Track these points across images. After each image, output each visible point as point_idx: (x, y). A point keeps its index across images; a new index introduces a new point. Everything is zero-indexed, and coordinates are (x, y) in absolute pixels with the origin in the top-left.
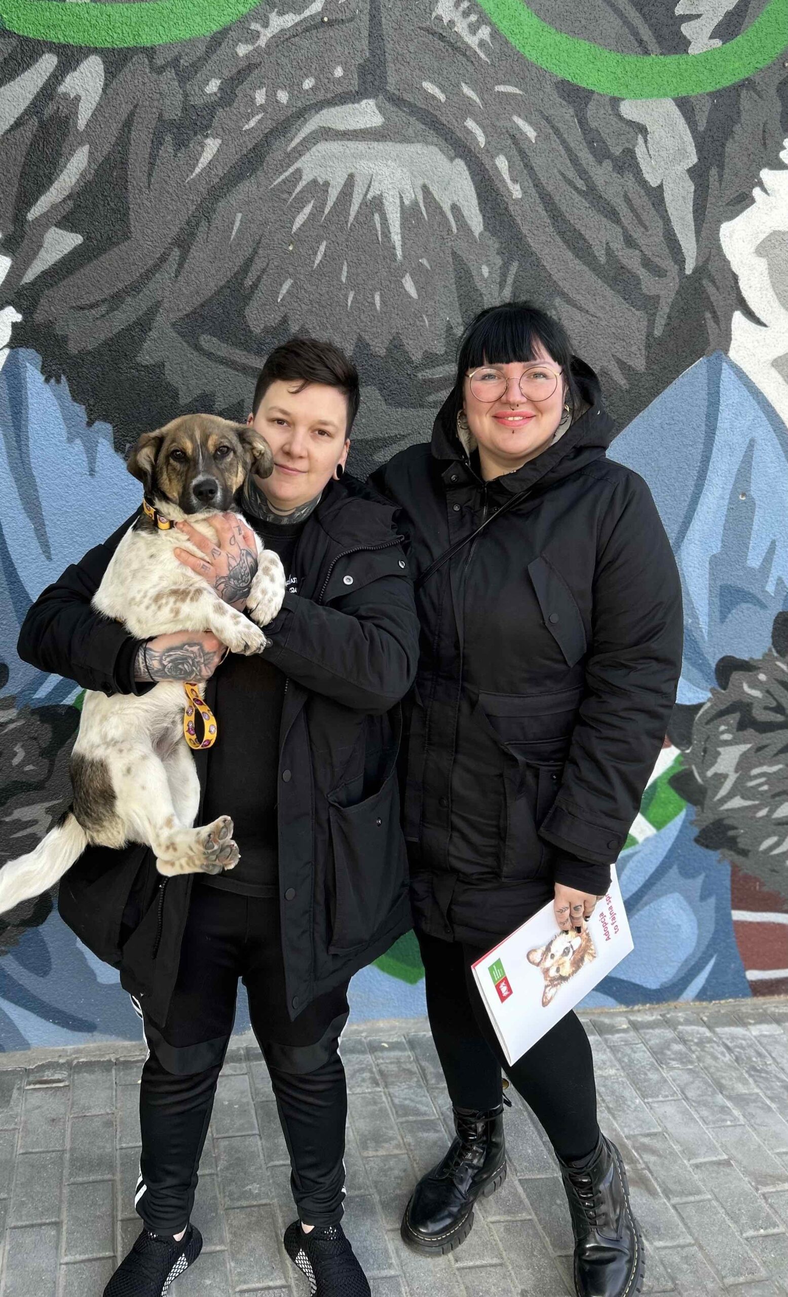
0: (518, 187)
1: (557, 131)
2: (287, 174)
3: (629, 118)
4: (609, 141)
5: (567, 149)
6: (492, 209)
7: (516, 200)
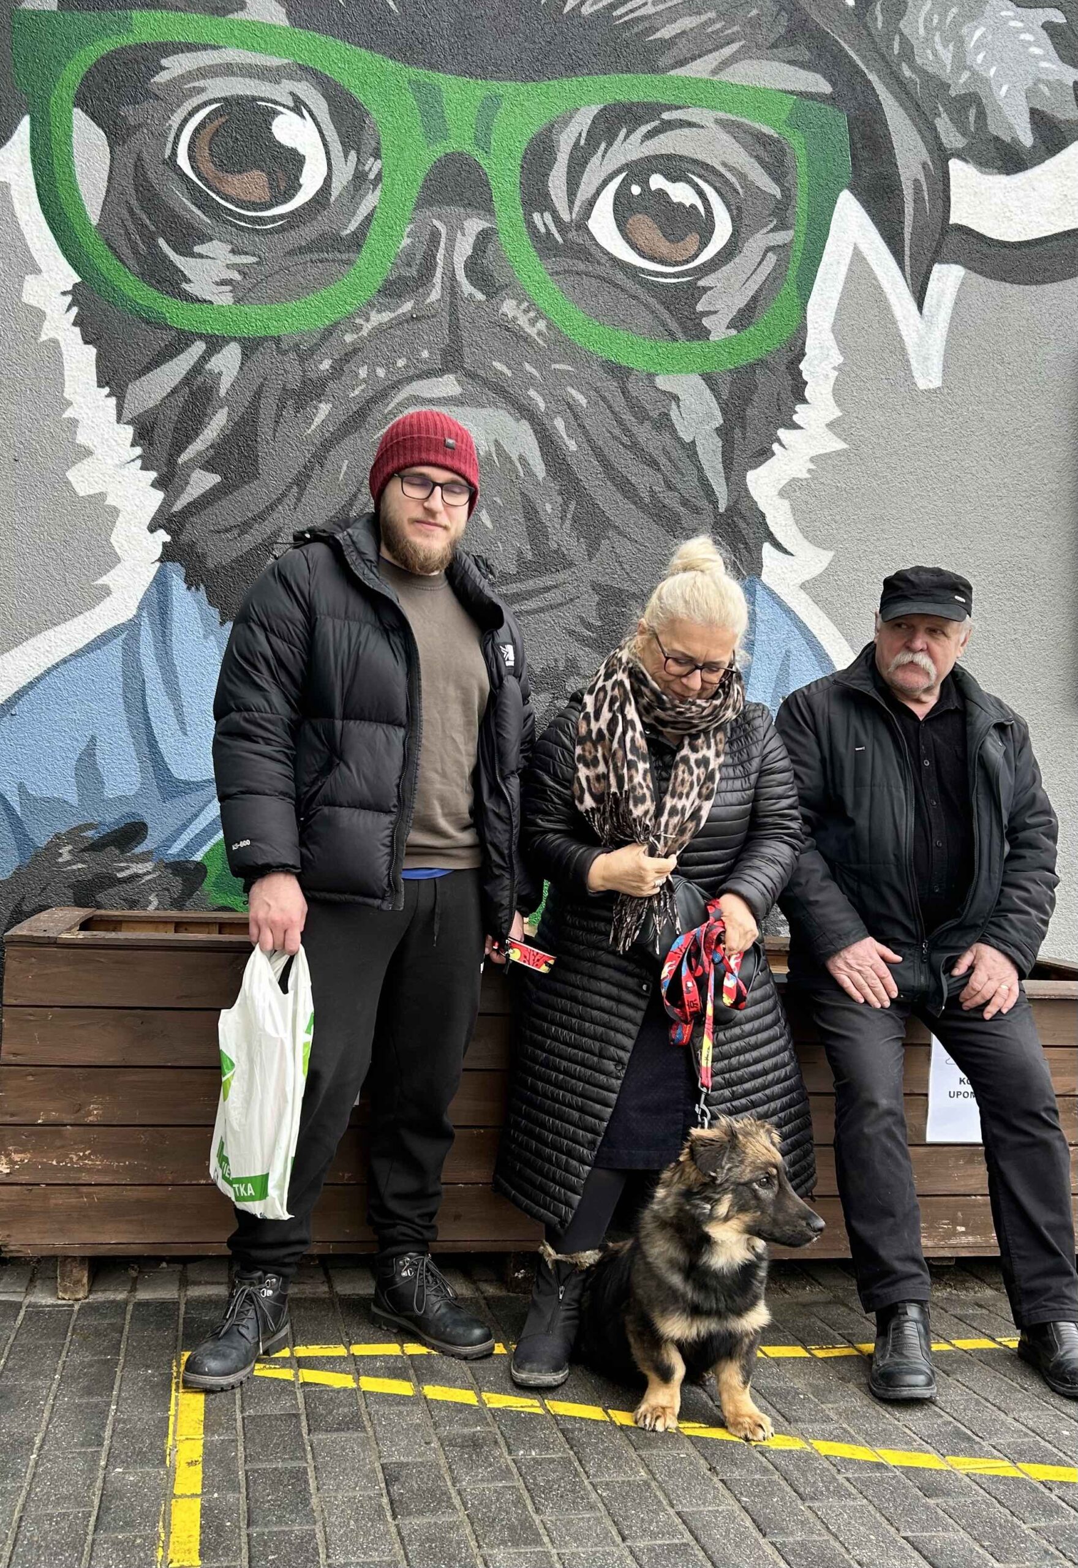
0: (573, 442)
1: (604, 399)
3: (664, 389)
4: (648, 407)
5: (612, 412)
6: (553, 459)
7: (573, 452)
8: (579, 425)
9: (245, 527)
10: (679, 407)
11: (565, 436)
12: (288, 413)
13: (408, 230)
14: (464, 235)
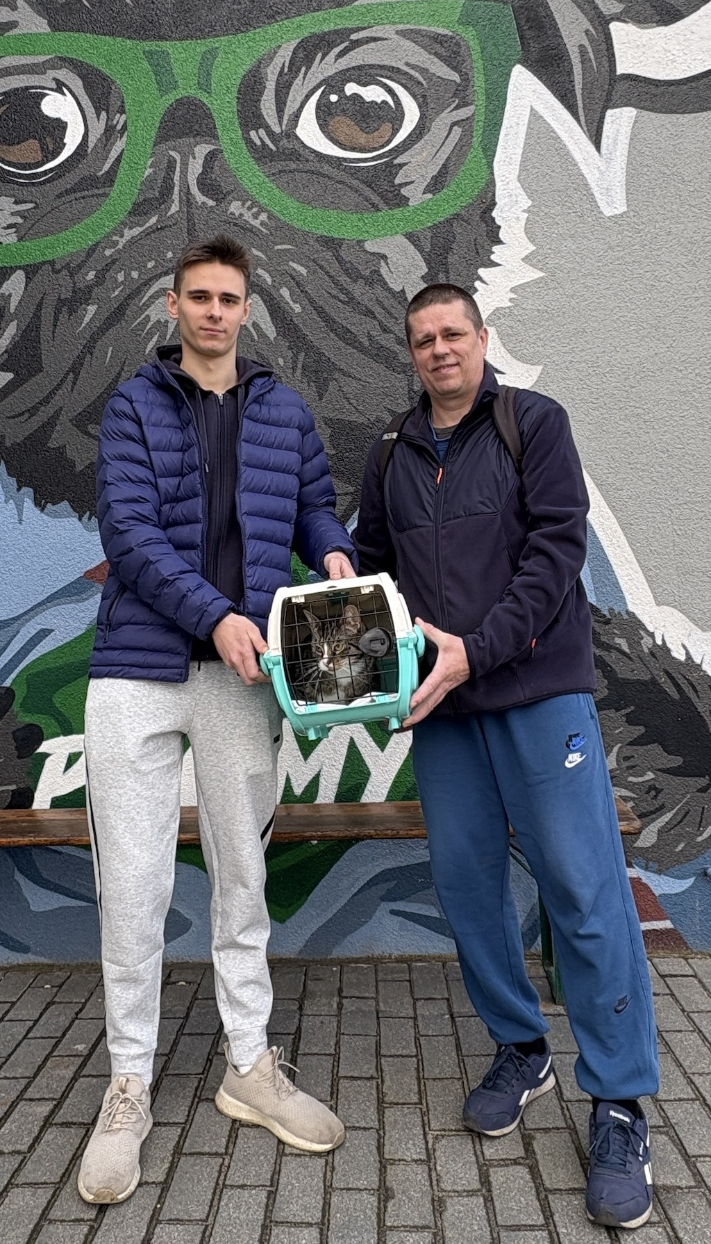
0: (298, 305)
1: (321, 267)
2: (140, 319)
3: (372, 251)
4: (360, 268)
5: (330, 277)
6: (282, 322)
7: (298, 313)
8: (302, 291)
9: (33, 411)
10: (387, 264)
11: (291, 303)
12: (64, 316)
13: (149, 162)
14: (194, 158)
